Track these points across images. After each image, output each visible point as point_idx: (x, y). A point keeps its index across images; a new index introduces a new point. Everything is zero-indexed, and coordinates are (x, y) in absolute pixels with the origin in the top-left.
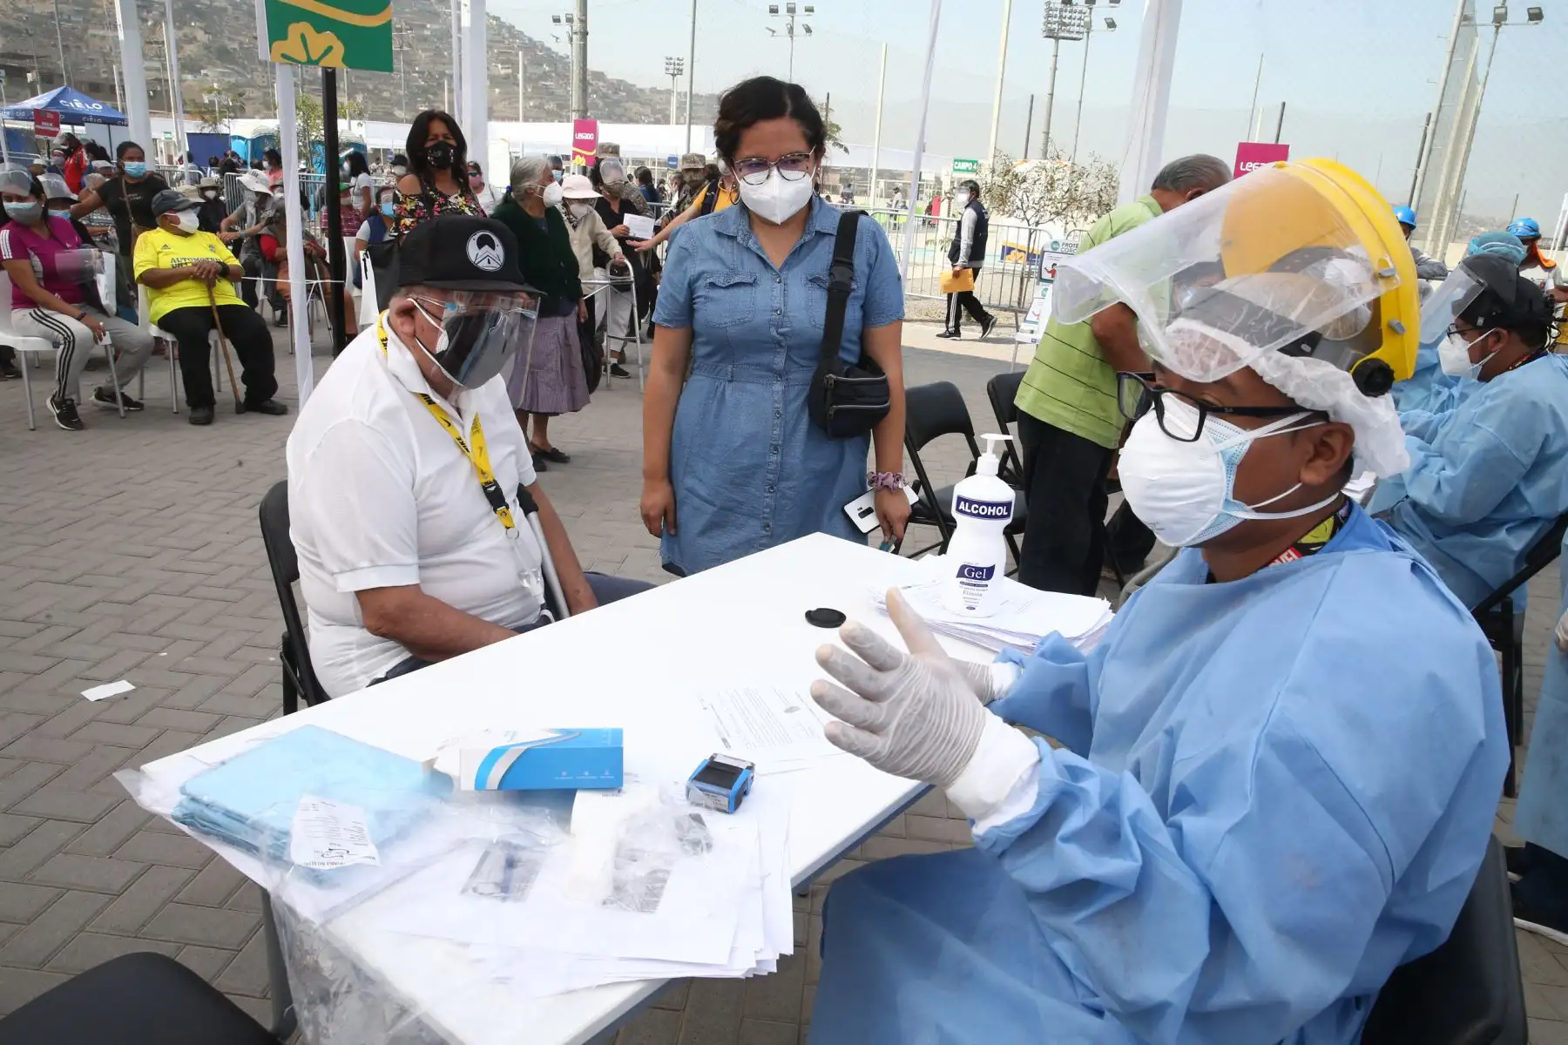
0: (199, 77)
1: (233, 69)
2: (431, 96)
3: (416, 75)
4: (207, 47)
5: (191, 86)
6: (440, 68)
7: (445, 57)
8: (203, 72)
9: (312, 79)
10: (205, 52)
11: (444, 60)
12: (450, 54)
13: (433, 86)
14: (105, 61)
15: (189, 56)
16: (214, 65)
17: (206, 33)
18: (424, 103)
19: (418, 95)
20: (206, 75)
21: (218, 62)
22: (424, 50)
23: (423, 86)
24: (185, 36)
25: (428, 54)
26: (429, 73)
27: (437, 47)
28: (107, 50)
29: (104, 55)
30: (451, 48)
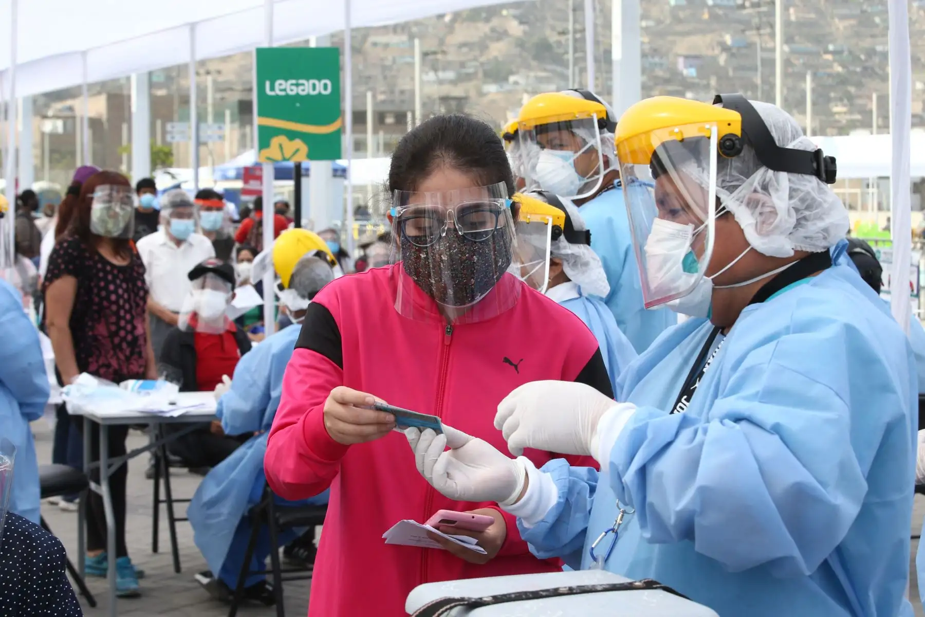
0: (507, 87)
1: (553, 71)
2: (852, 89)
3: (829, 57)
4: (520, 44)
5: (493, 101)
6: (867, 43)
7: (877, 26)
8: (512, 79)
9: (667, 76)
10: (516, 51)
11: (876, 31)
12: (885, 21)
13: (856, 73)
14: (385, 78)
15: (496, 58)
16: (529, 68)
17: (521, 23)
18: (841, 100)
19: (832, 88)
20: (516, 83)
21: (534, 63)
22: (843, 18)
23: (838, 74)
24: (493, 30)
25: (847, 23)
26: (850, 52)
27: (863, 12)
28: (388, 63)
29: (384, 68)
30: (887, 12)
